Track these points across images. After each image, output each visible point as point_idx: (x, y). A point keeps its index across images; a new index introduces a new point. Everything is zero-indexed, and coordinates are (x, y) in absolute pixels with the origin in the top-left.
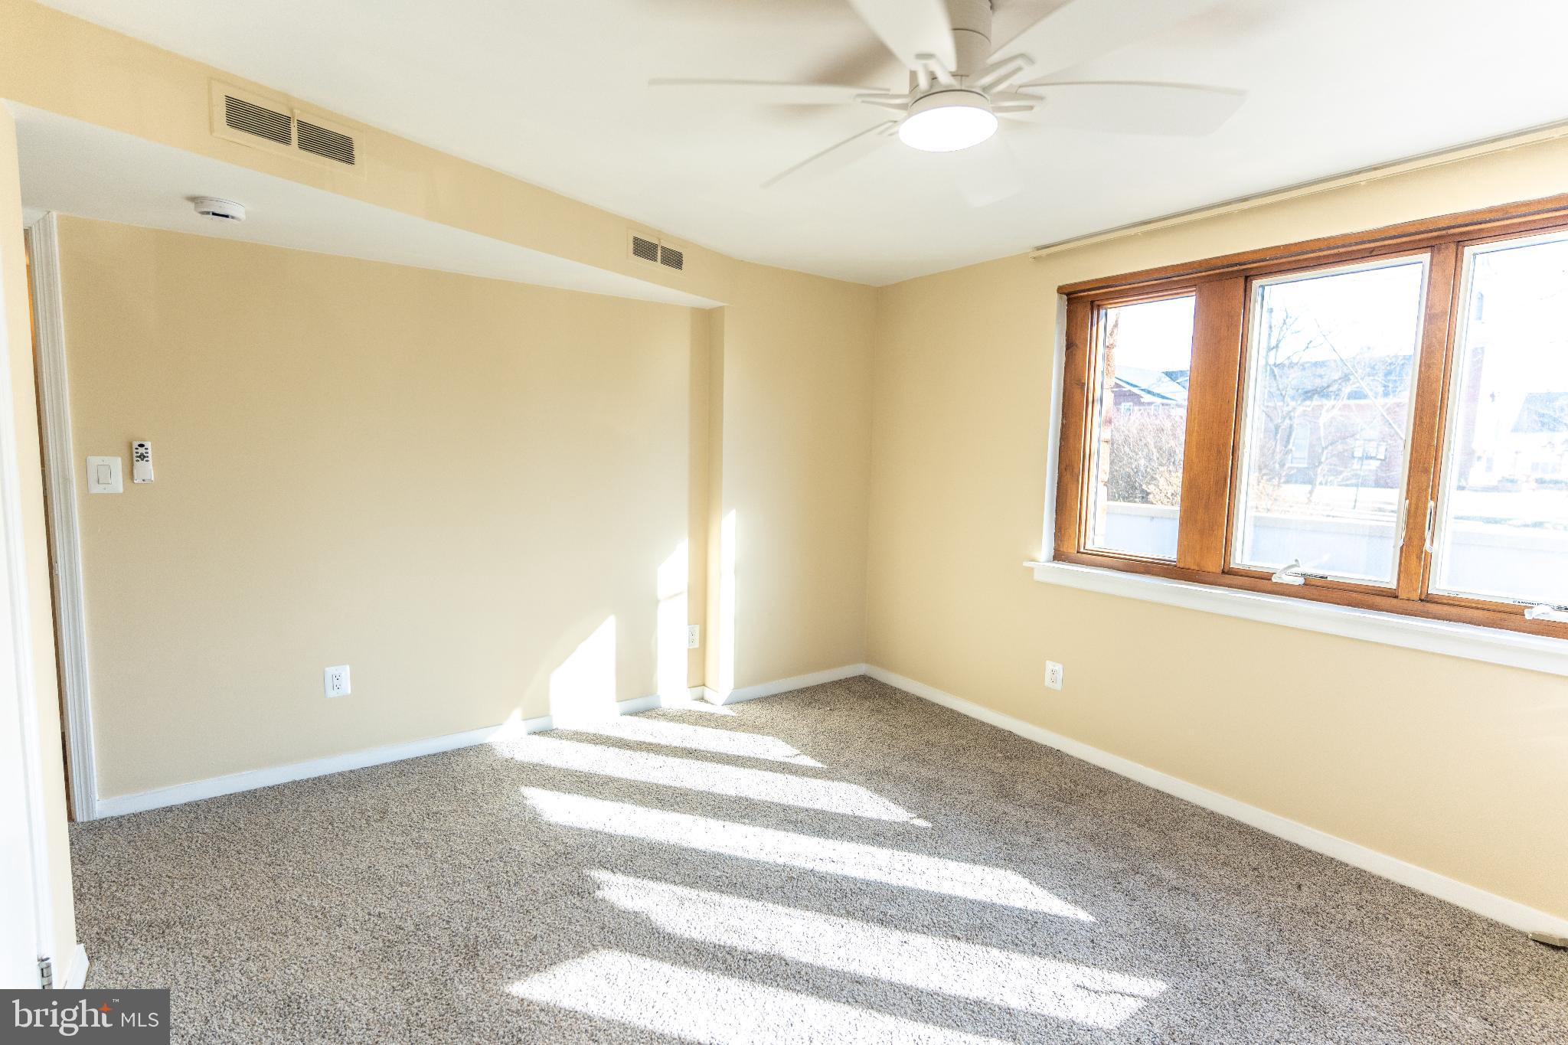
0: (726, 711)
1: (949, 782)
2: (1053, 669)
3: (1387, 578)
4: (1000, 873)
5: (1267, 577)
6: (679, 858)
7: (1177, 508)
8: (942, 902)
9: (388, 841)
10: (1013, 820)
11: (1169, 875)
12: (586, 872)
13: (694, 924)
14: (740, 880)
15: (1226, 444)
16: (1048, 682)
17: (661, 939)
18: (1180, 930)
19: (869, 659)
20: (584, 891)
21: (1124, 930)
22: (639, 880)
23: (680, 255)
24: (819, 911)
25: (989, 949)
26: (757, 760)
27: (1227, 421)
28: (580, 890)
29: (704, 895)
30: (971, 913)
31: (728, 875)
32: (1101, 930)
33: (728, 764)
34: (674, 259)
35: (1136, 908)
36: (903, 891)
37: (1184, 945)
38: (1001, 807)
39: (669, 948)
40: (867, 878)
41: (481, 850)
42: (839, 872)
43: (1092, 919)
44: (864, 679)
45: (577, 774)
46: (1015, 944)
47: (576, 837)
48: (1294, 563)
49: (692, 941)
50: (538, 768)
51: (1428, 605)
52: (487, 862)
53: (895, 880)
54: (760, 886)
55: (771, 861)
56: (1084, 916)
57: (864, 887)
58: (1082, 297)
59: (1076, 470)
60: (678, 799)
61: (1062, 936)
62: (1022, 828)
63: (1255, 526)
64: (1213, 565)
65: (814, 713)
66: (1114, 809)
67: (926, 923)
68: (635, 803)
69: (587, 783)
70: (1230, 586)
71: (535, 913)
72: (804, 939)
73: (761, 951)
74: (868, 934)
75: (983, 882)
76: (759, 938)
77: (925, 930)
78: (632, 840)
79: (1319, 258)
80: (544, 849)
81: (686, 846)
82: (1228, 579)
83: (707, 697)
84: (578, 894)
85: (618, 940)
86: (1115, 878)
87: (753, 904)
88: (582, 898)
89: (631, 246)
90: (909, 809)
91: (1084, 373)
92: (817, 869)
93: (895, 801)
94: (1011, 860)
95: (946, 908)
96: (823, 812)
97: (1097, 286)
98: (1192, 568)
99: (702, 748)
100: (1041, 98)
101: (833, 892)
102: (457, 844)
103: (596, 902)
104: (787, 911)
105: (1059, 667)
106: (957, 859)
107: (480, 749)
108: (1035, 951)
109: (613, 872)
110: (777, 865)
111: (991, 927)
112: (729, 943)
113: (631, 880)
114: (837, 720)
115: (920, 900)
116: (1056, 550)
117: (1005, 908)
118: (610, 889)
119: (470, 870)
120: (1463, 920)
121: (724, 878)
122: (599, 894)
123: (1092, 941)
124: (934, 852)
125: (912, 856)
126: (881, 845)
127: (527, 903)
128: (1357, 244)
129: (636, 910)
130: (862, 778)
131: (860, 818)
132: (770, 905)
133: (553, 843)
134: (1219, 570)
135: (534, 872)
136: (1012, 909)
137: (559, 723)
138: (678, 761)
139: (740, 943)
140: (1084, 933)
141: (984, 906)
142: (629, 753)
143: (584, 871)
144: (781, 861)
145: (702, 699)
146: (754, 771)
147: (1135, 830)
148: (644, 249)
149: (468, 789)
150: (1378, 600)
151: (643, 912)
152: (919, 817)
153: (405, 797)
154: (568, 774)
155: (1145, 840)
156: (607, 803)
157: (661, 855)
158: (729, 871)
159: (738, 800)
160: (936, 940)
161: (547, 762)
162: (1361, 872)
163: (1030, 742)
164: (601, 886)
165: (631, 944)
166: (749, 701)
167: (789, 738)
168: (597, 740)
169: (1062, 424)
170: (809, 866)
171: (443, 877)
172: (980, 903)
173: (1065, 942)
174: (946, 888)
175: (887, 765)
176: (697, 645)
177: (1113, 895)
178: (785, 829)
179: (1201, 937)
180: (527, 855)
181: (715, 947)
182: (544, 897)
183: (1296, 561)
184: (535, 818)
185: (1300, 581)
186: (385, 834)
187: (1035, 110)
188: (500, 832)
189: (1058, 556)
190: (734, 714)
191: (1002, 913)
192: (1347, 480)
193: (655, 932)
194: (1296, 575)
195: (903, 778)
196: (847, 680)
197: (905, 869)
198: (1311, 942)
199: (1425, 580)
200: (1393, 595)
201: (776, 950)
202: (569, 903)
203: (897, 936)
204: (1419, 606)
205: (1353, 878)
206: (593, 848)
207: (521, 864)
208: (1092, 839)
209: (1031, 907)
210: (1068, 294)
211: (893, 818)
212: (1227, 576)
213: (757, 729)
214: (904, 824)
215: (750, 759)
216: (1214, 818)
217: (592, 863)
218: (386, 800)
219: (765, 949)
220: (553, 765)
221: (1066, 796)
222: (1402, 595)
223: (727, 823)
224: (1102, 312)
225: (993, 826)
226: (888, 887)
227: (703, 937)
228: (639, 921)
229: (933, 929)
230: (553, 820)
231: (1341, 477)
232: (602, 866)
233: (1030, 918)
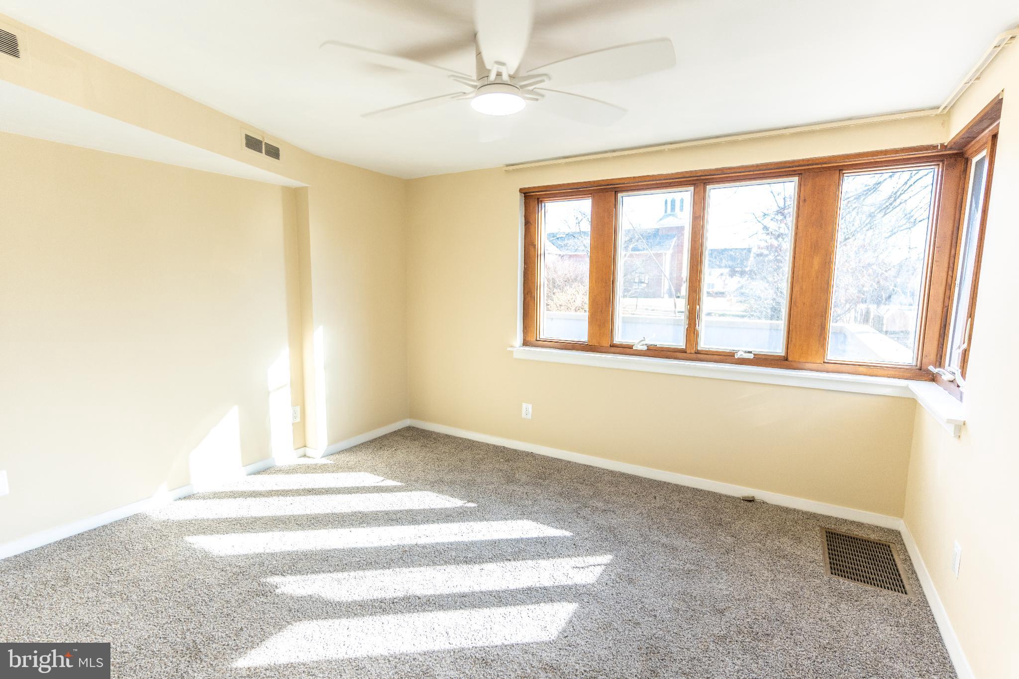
0: (325, 461)
1: (479, 480)
2: (527, 409)
3: (681, 344)
4: (520, 522)
5: (630, 347)
6: (328, 557)
7: (587, 314)
8: (495, 543)
9: (81, 598)
10: (519, 493)
11: (600, 505)
12: (263, 580)
13: (353, 592)
14: (373, 560)
15: (609, 279)
16: (523, 415)
17: (334, 606)
18: (611, 529)
19: (412, 416)
20: (266, 592)
21: (587, 536)
22: (304, 576)
23: (278, 149)
24: (428, 565)
25: (526, 561)
26: (358, 488)
27: (610, 267)
28: (263, 592)
29: (353, 574)
30: (512, 546)
31: (364, 559)
32: (577, 538)
33: (339, 493)
34: (274, 152)
35: (590, 524)
36: (473, 543)
37: (615, 536)
38: (511, 488)
39: (341, 610)
40: (450, 541)
41: (170, 586)
42: (433, 542)
43: (572, 534)
44: (409, 429)
45: (229, 520)
46: (538, 556)
47: (245, 560)
48: (643, 339)
49: (355, 602)
50: (194, 522)
51: (698, 355)
52: (179, 592)
53: (466, 539)
54: (388, 560)
55: (389, 545)
56: (567, 534)
57: (450, 546)
58: (532, 195)
59: (533, 294)
60: (312, 521)
61: (559, 545)
62: (525, 496)
63: (623, 322)
64: (606, 343)
65: (386, 454)
66: (567, 478)
67: (490, 557)
68: (282, 530)
69: (239, 525)
70: (614, 353)
71: (235, 615)
72: (424, 582)
73: (401, 596)
74: (460, 570)
75: (513, 528)
76: (397, 589)
77: (491, 560)
78: (289, 554)
79: (647, 185)
80: (223, 573)
81: (329, 548)
82: (613, 349)
83: (308, 454)
84: (263, 594)
85: (304, 614)
86: (577, 511)
87: (387, 571)
88: (267, 596)
89: (244, 141)
90: (462, 498)
91: (535, 238)
92: (419, 543)
93: (452, 496)
94: (525, 514)
95: (498, 546)
96: (411, 510)
97: (540, 190)
98: (596, 345)
99: (317, 487)
100: (543, 96)
101: (433, 553)
102: (147, 587)
103: (278, 596)
104: (409, 570)
105: (530, 406)
106: (497, 519)
107: (136, 518)
108: (549, 556)
109: (283, 575)
110: (394, 546)
111: (524, 550)
112: (380, 597)
113: (299, 577)
114: (401, 455)
115: (483, 545)
116: (524, 340)
117: (528, 539)
118: (285, 586)
119: (167, 601)
120: (718, 498)
121: (362, 561)
122: (278, 591)
123: (574, 545)
124: (483, 519)
125: (472, 523)
126: (452, 521)
127: (225, 610)
128: (665, 179)
129: (309, 594)
130: (428, 487)
131: (435, 509)
132: (398, 569)
133: (228, 568)
134: (609, 345)
135: (222, 590)
136: (532, 539)
137: (199, 487)
138: (303, 498)
139: (386, 595)
140: (569, 542)
141: (518, 541)
142: (263, 499)
143: (261, 580)
144: (395, 544)
145: (305, 456)
146: (358, 495)
147: (580, 486)
148: (253, 143)
149: (139, 547)
150: (679, 354)
151: (315, 594)
152: (469, 502)
153: (81, 564)
154: (220, 521)
155: (586, 491)
156: (260, 534)
157: (313, 557)
158: (364, 557)
159: (354, 514)
160: (498, 564)
161: (200, 516)
162: (677, 486)
163: (516, 451)
164: (278, 586)
165: (314, 614)
166: (339, 452)
167: (374, 471)
168: (234, 495)
169: (524, 268)
170: (414, 542)
171: (146, 610)
172: (515, 540)
173: (562, 548)
174: (496, 536)
175: (440, 476)
176: (298, 420)
177: (578, 520)
178: (391, 525)
179: (621, 530)
180: (211, 580)
181: (371, 601)
182: (237, 603)
183: (644, 338)
184: (206, 555)
185: (645, 348)
186: (75, 594)
187: (539, 102)
188: (181, 570)
189: (526, 343)
190: (332, 462)
191: (528, 541)
192: (634, 294)
193: (327, 603)
194: (643, 345)
195: (452, 483)
196: (400, 430)
197: (470, 531)
198: (665, 521)
199: (697, 344)
200: (683, 351)
201: (410, 593)
202: (258, 602)
203: (477, 567)
204: (694, 356)
205: (675, 489)
206: (262, 564)
207: (209, 587)
208: (561, 494)
209: (541, 535)
210: (524, 193)
211: (454, 505)
212: (612, 348)
213: (351, 469)
214: (461, 507)
215: (353, 488)
216: (612, 473)
217: (265, 574)
218: (64, 570)
219: (403, 594)
220: (205, 518)
221: (543, 476)
222: (688, 351)
223: (352, 529)
224: (543, 204)
225: (509, 499)
226: (464, 543)
227: (362, 598)
228: (314, 600)
229: (495, 559)
230: (222, 554)
231: (630, 293)
232: (273, 574)
233: (542, 541)
